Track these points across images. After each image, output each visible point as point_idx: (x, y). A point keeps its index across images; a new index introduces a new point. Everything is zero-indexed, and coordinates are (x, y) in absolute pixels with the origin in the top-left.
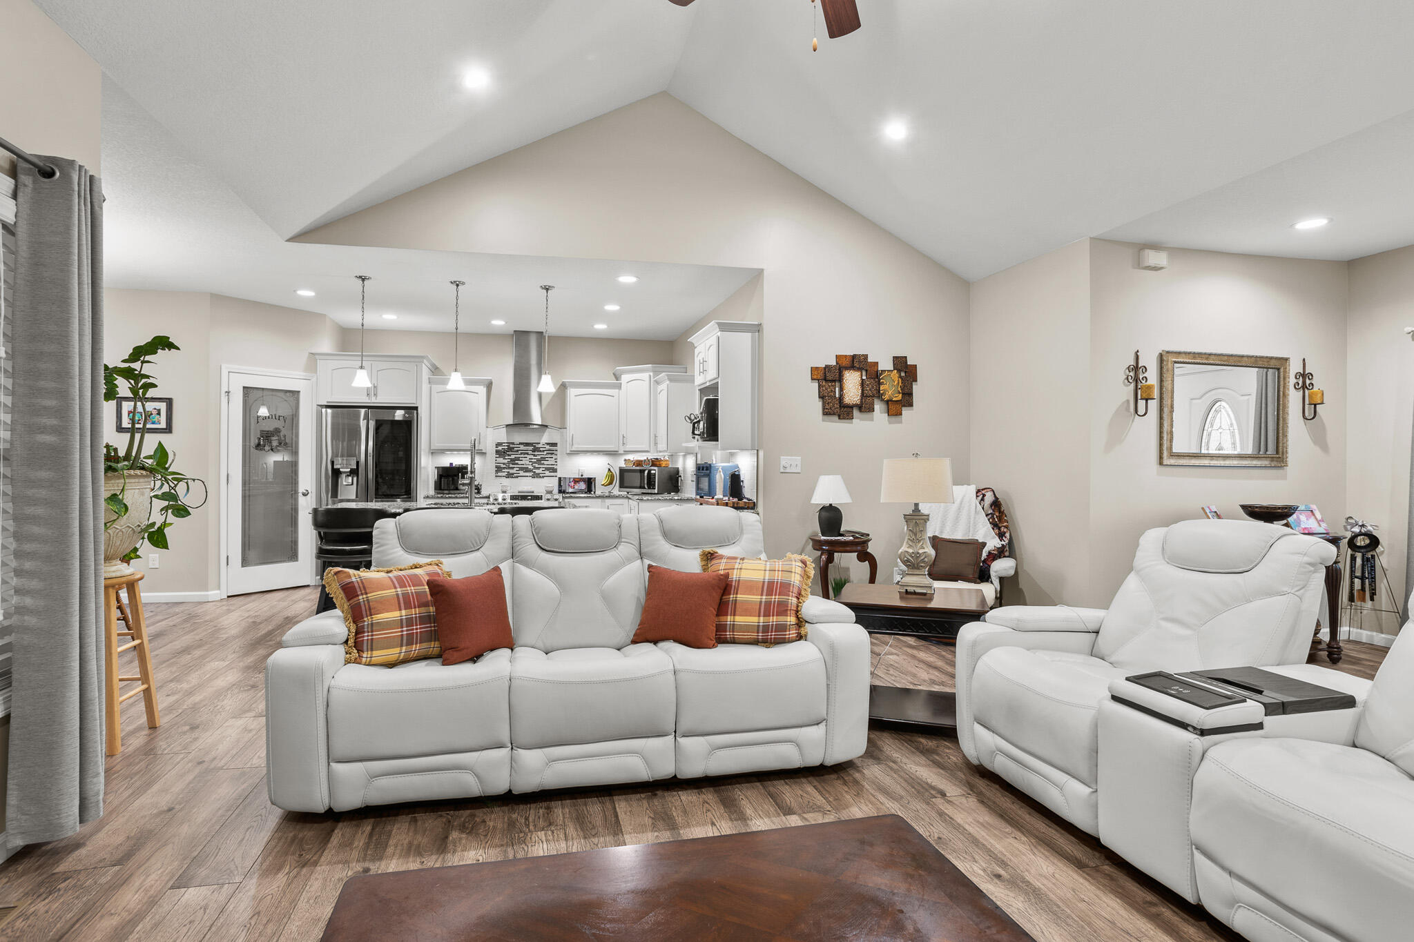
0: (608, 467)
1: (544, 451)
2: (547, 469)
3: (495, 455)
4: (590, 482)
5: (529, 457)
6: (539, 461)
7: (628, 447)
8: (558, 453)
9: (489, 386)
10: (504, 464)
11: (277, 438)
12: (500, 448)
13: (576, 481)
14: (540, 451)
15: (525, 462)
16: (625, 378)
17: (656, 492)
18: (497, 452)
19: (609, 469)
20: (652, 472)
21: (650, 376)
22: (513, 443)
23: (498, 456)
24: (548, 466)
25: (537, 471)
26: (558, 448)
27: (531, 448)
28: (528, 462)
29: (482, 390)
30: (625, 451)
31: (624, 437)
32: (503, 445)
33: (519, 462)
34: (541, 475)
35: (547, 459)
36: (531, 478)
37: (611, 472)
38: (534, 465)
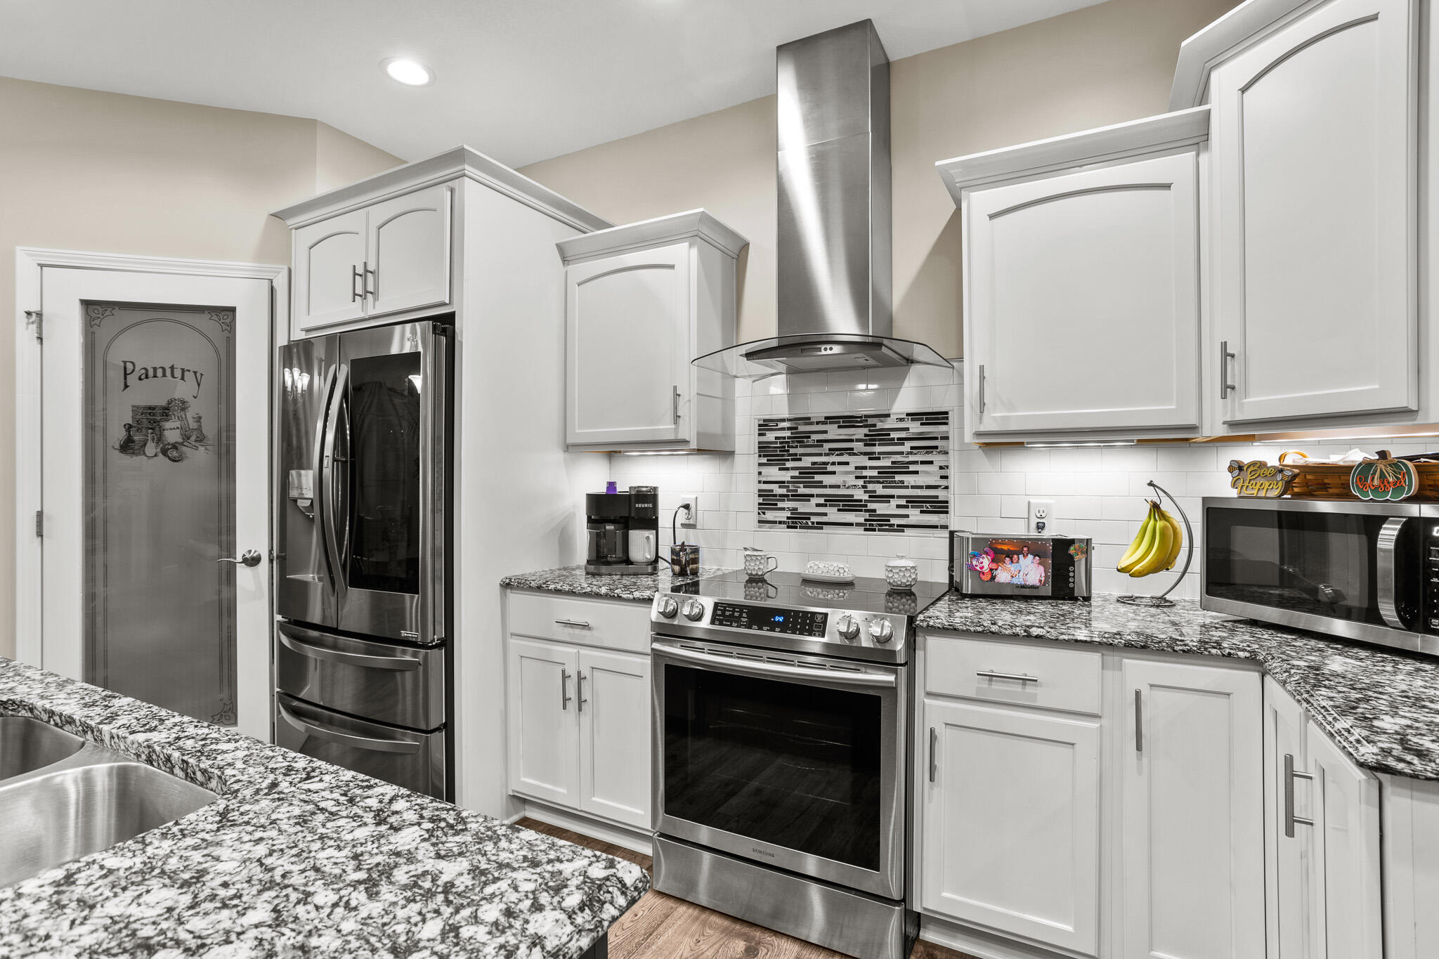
0: (1152, 495)
1: (902, 441)
2: (913, 502)
3: (755, 459)
5: (855, 461)
6: (886, 475)
7: (1255, 405)
8: (952, 445)
10: (781, 483)
11: (178, 424)
12: (770, 436)
14: (891, 442)
15: (843, 478)
16: (1222, 81)
18: (763, 449)
19: (1155, 507)
22: (807, 420)
23: (764, 460)
24: (918, 493)
25: (881, 508)
26: (952, 428)
27: (860, 433)
28: (851, 480)
30: (1233, 425)
31: (1226, 355)
32: (782, 425)
33: (827, 480)
34: (893, 521)
35: (912, 468)
36: (861, 530)
37: (1163, 516)
38: (871, 487)
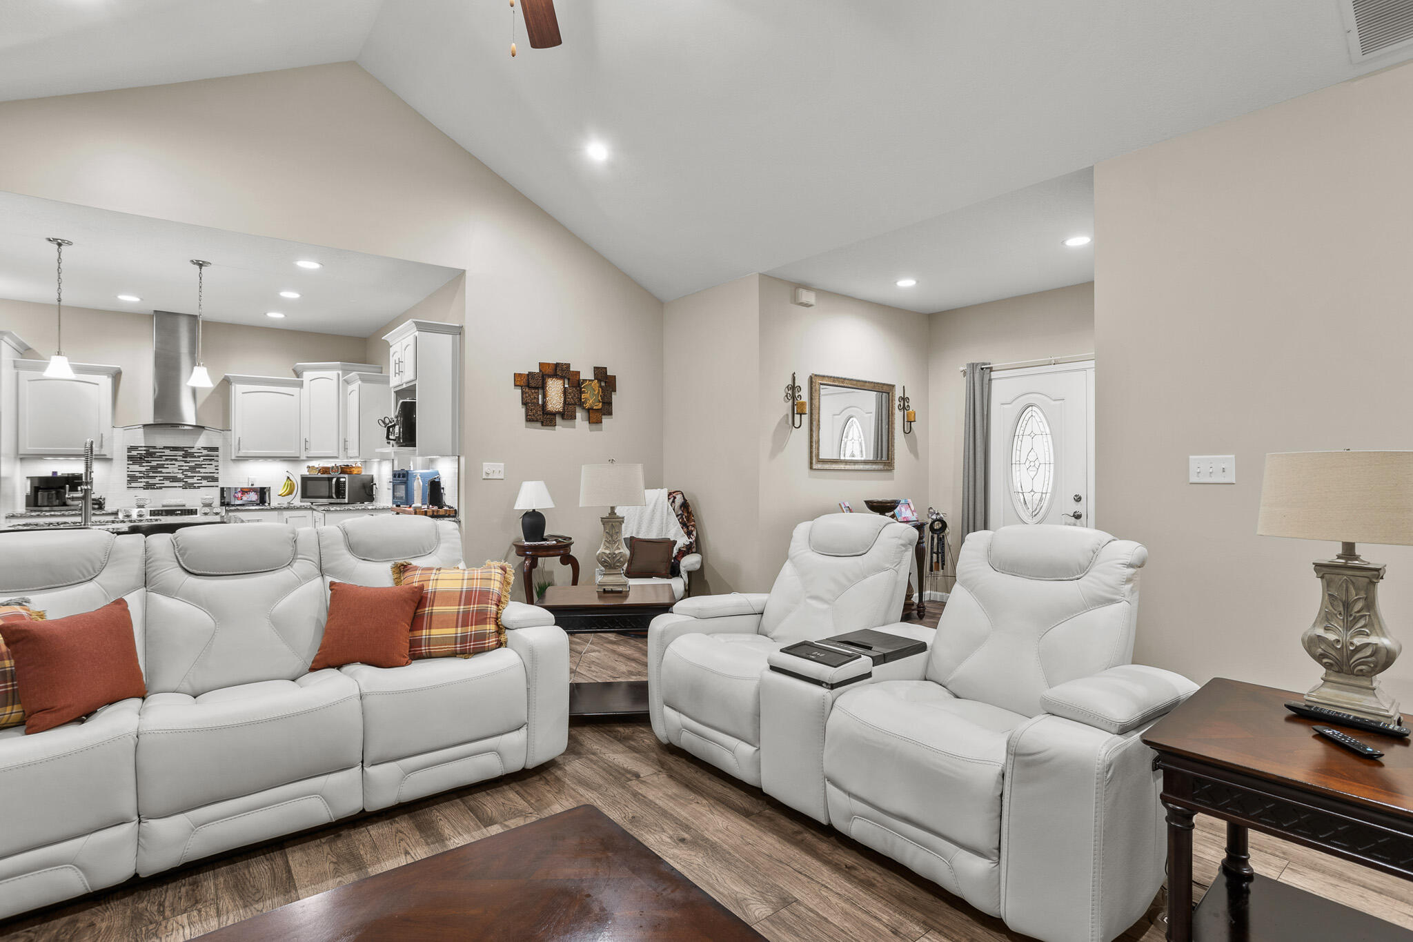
0: (288, 475)
1: (199, 457)
3: (126, 462)
4: (263, 494)
5: (178, 463)
6: (192, 469)
7: (312, 453)
8: (220, 459)
9: (117, 376)
10: (140, 472)
13: (244, 491)
14: (194, 457)
15: (172, 470)
16: (307, 376)
17: (347, 502)
18: (130, 458)
19: (288, 478)
20: (342, 480)
21: (339, 375)
22: (154, 447)
23: (131, 463)
24: (207, 475)
25: (190, 481)
26: (220, 453)
27: (181, 453)
28: (176, 471)
29: (106, 382)
30: (307, 457)
31: (306, 441)
32: (140, 449)
33: (164, 470)
34: (195, 485)
35: (203, 466)
36: (181, 489)
37: (290, 480)
38: (185, 473)
